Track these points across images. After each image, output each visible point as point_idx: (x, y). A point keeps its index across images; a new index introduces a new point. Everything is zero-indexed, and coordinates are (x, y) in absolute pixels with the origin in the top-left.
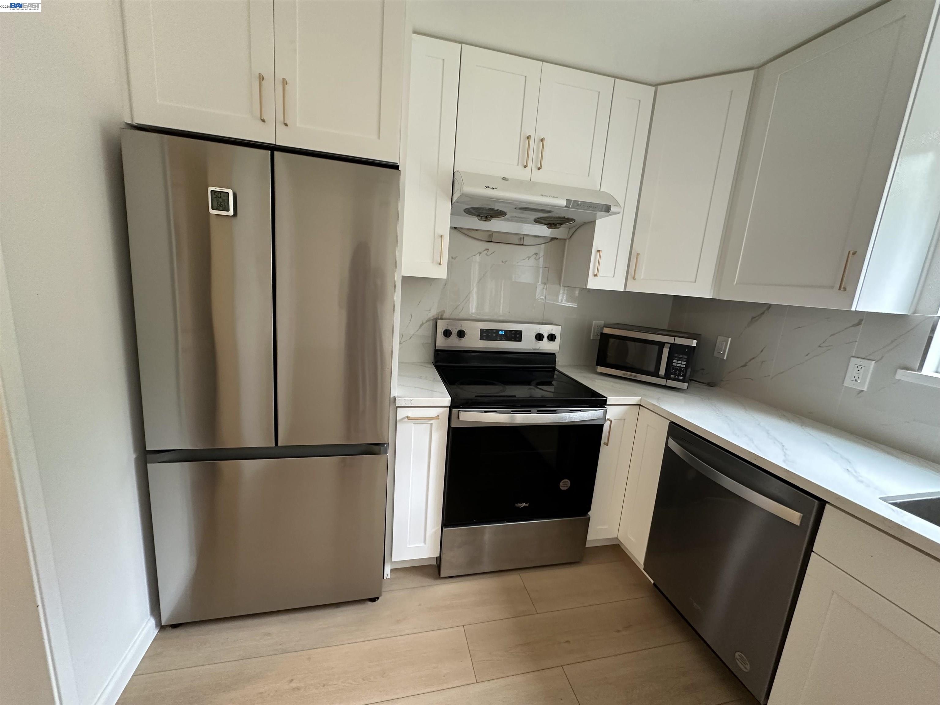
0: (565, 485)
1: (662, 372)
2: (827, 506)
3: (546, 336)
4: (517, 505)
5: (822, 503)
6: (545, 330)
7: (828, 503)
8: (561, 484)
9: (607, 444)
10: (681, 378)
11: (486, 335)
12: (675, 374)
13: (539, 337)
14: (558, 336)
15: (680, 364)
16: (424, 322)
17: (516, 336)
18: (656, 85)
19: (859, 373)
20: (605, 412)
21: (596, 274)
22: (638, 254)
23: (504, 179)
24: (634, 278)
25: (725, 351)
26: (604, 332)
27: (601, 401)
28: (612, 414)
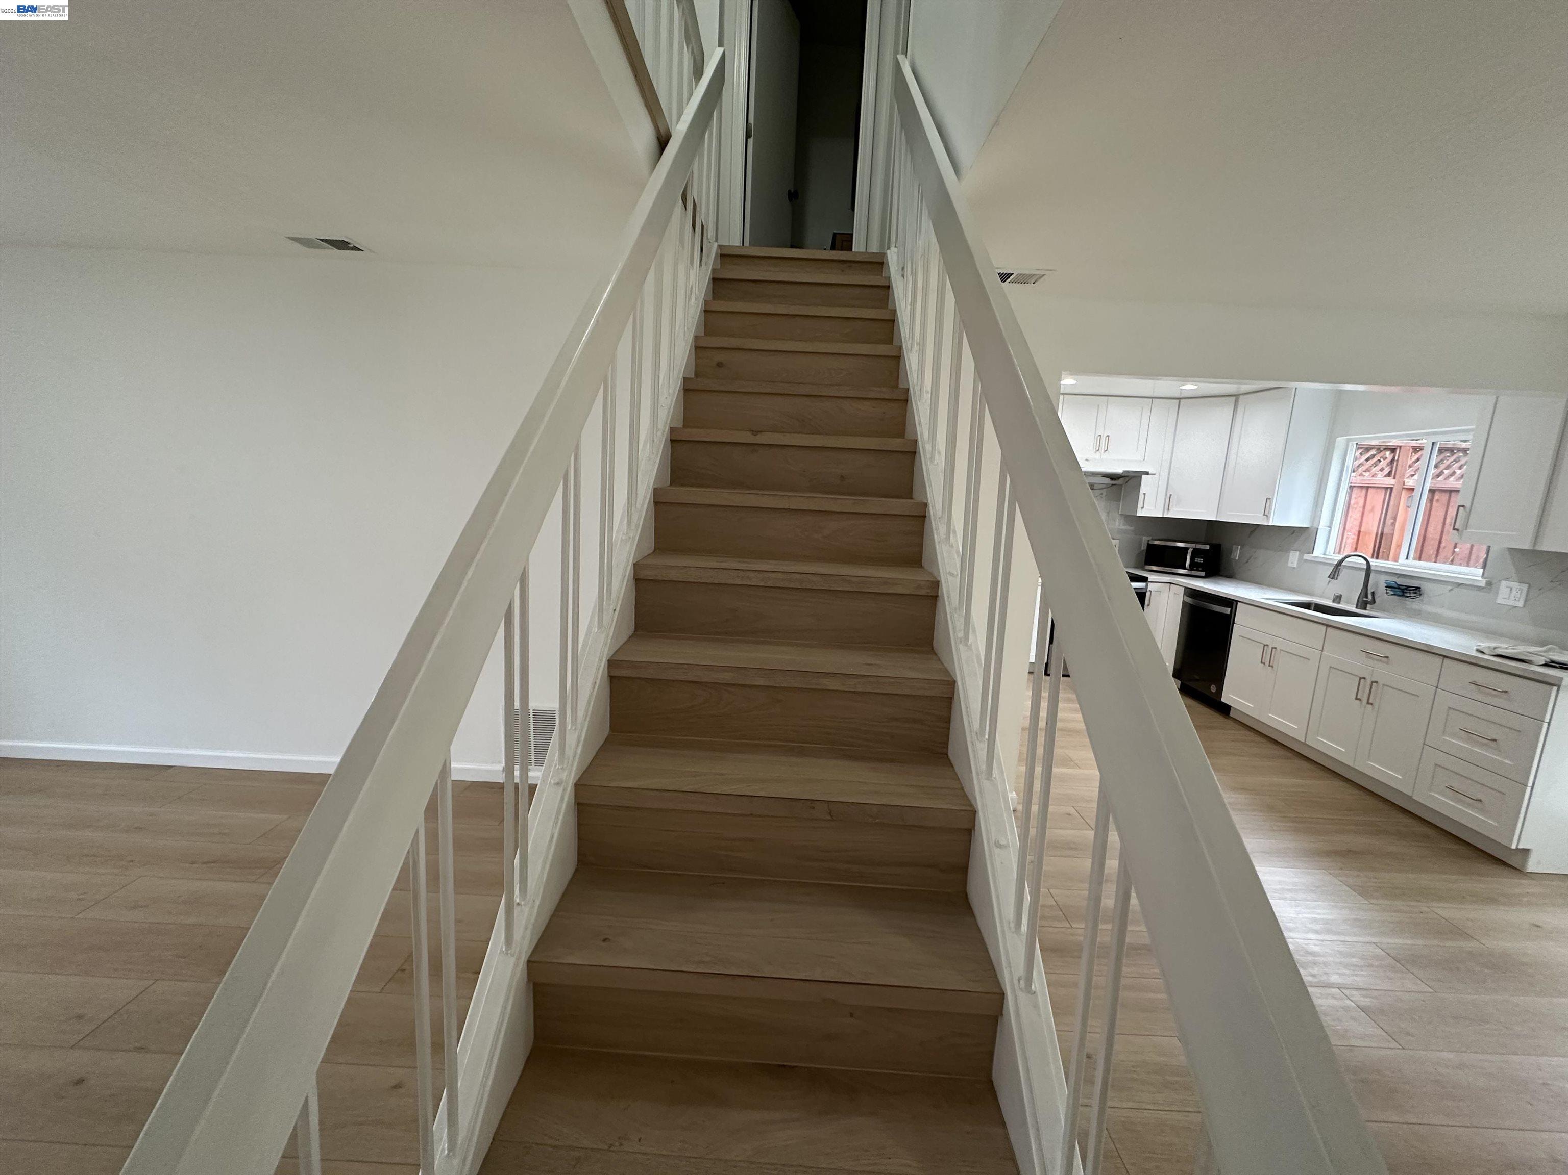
1: (1187, 566)
5: (1237, 602)
7: (1240, 602)
9: (1149, 605)
12: (1197, 568)
15: (1200, 560)
18: (1179, 399)
19: (1293, 558)
20: (1147, 586)
21: (1143, 508)
22: (1171, 495)
23: (1087, 460)
24: (1168, 509)
25: (1237, 554)
26: (1150, 543)
27: (1144, 580)
28: (1151, 587)
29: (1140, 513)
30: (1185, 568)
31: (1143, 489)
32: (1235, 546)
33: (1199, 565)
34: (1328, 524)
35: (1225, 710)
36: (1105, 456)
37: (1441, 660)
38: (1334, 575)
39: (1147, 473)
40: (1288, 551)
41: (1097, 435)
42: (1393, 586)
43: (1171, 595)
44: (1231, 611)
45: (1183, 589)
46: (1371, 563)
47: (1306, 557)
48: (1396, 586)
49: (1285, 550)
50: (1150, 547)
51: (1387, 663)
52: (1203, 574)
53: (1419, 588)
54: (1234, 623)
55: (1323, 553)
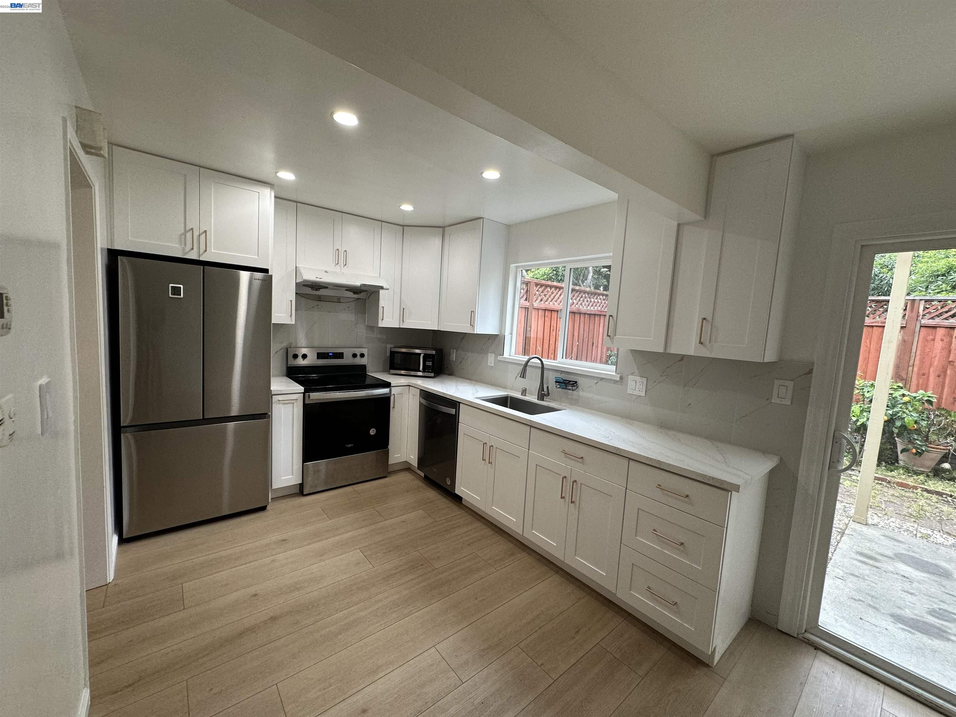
0: (373, 432)
1: (421, 368)
2: (461, 404)
3: (358, 355)
4: (346, 446)
5: (459, 403)
6: (358, 351)
8: (371, 431)
9: (394, 408)
10: (430, 371)
11: (320, 356)
12: (427, 369)
13: (355, 356)
14: (366, 354)
15: (429, 364)
16: (278, 350)
17: (340, 356)
18: (403, 226)
19: (491, 359)
20: (390, 390)
21: (383, 320)
22: (404, 309)
23: (326, 272)
24: (403, 321)
25: (454, 357)
26: (392, 350)
27: (387, 385)
28: (394, 391)
29: (382, 324)
30: (420, 371)
31: (382, 303)
32: (452, 350)
33: (429, 366)
34: (510, 333)
35: (458, 499)
36: (345, 270)
37: (628, 462)
38: (523, 374)
39: (382, 288)
40: (487, 352)
41: (335, 249)
42: (560, 381)
43: (411, 396)
44: (456, 411)
45: (419, 391)
46: (544, 363)
47: (500, 358)
48: (562, 381)
49: (484, 352)
50: (393, 354)
51: (583, 463)
52: (432, 375)
53: (576, 382)
54: (458, 422)
55: (508, 355)
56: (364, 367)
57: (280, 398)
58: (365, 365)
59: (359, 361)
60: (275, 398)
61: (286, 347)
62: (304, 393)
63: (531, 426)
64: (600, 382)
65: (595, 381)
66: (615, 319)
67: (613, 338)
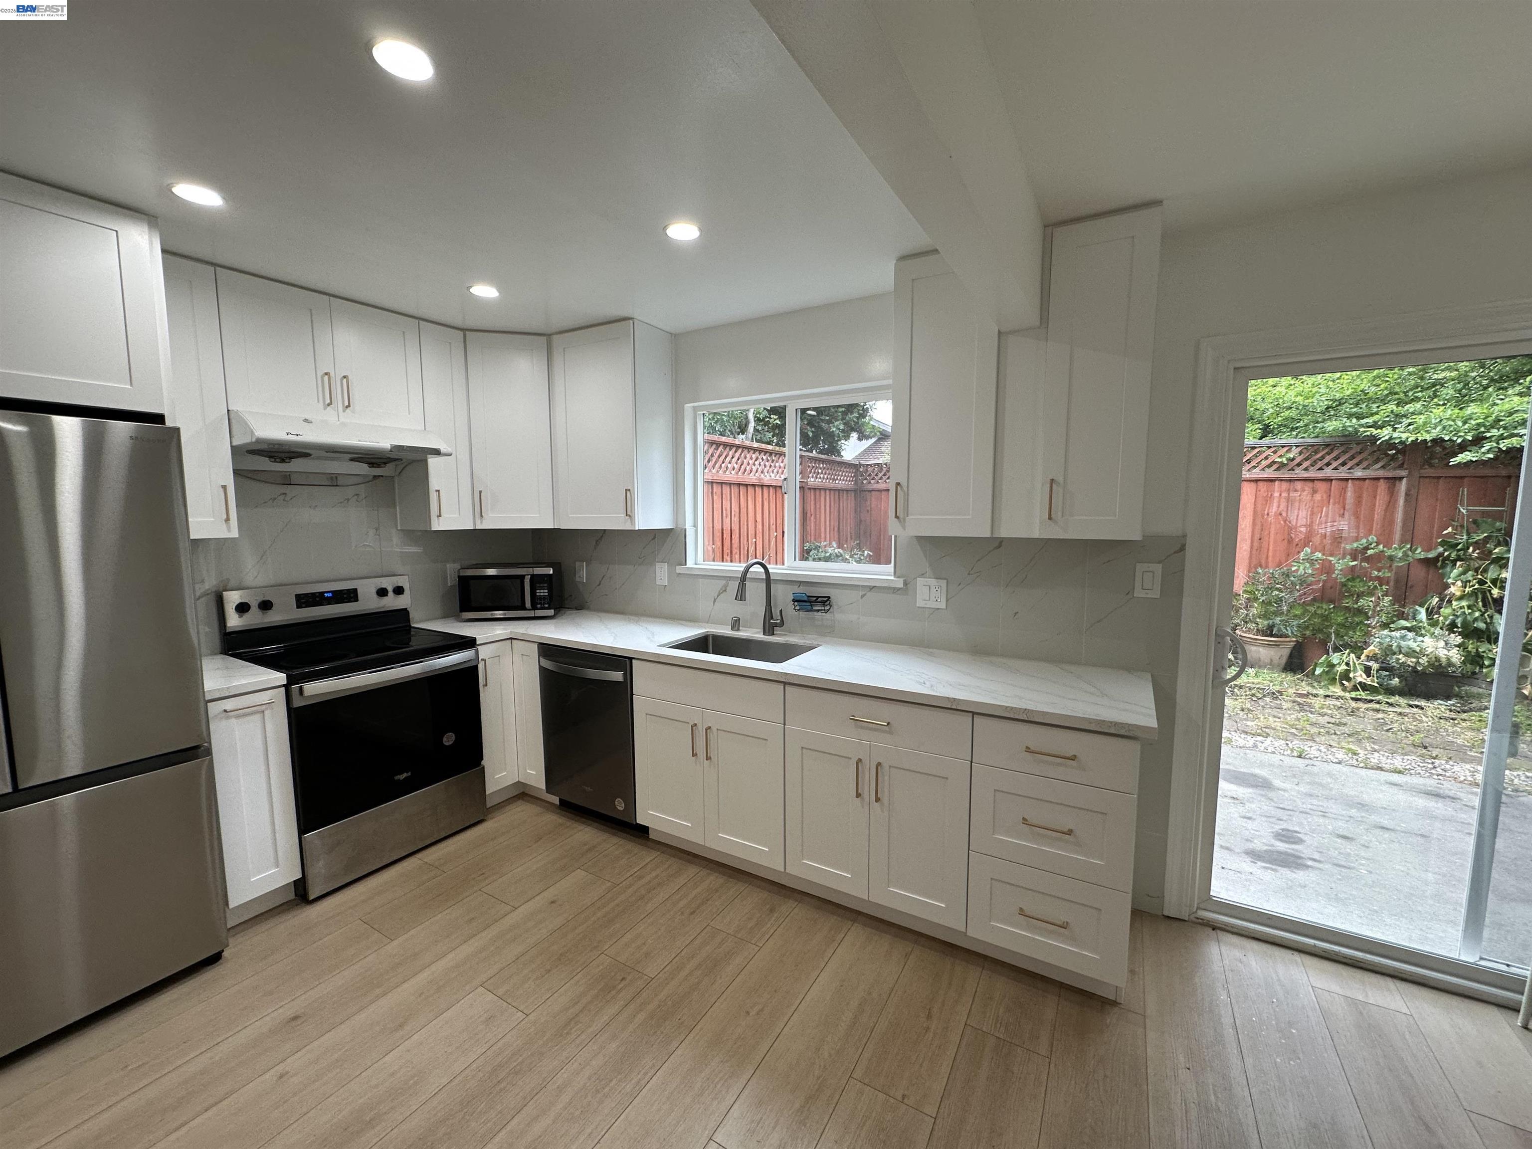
0: (449, 739)
1: (528, 604)
2: (634, 661)
3: (390, 589)
4: (396, 778)
5: (631, 659)
6: (388, 583)
7: (634, 658)
8: (445, 739)
9: (486, 685)
10: (547, 606)
11: (304, 600)
12: (540, 604)
13: (382, 592)
14: (406, 587)
15: (543, 592)
16: (199, 598)
17: (351, 595)
18: (464, 330)
19: (661, 573)
20: (477, 652)
21: (440, 516)
22: (480, 492)
23: (306, 420)
24: (481, 516)
25: (583, 574)
26: (461, 574)
27: (469, 643)
28: (484, 652)
29: (438, 525)
30: (525, 609)
31: (435, 483)
32: (578, 564)
33: (541, 598)
34: (693, 525)
35: (641, 832)
36: (347, 417)
37: (971, 719)
38: (741, 596)
39: (437, 452)
40: (652, 563)
41: (320, 374)
42: (803, 599)
43: (517, 658)
44: (625, 675)
45: (536, 646)
46: (770, 571)
47: (679, 569)
48: (806, 598)
49: (647, 560)
50: (464, 582)
51: (891, 733)
52: (551, 612)
53: (829, 598)
54: (632, 694)
55: (694, 562)
56: (403, 613)
57: (229, 705)
58: (406, 609)
59: (392, 602)
60: (214, 709)
61: (214, 590)
62: (287, 687)
63: (785, 684)
64: (869, 594)
65: (861, 593)
66: (905, 489)
67: (904, 520)
